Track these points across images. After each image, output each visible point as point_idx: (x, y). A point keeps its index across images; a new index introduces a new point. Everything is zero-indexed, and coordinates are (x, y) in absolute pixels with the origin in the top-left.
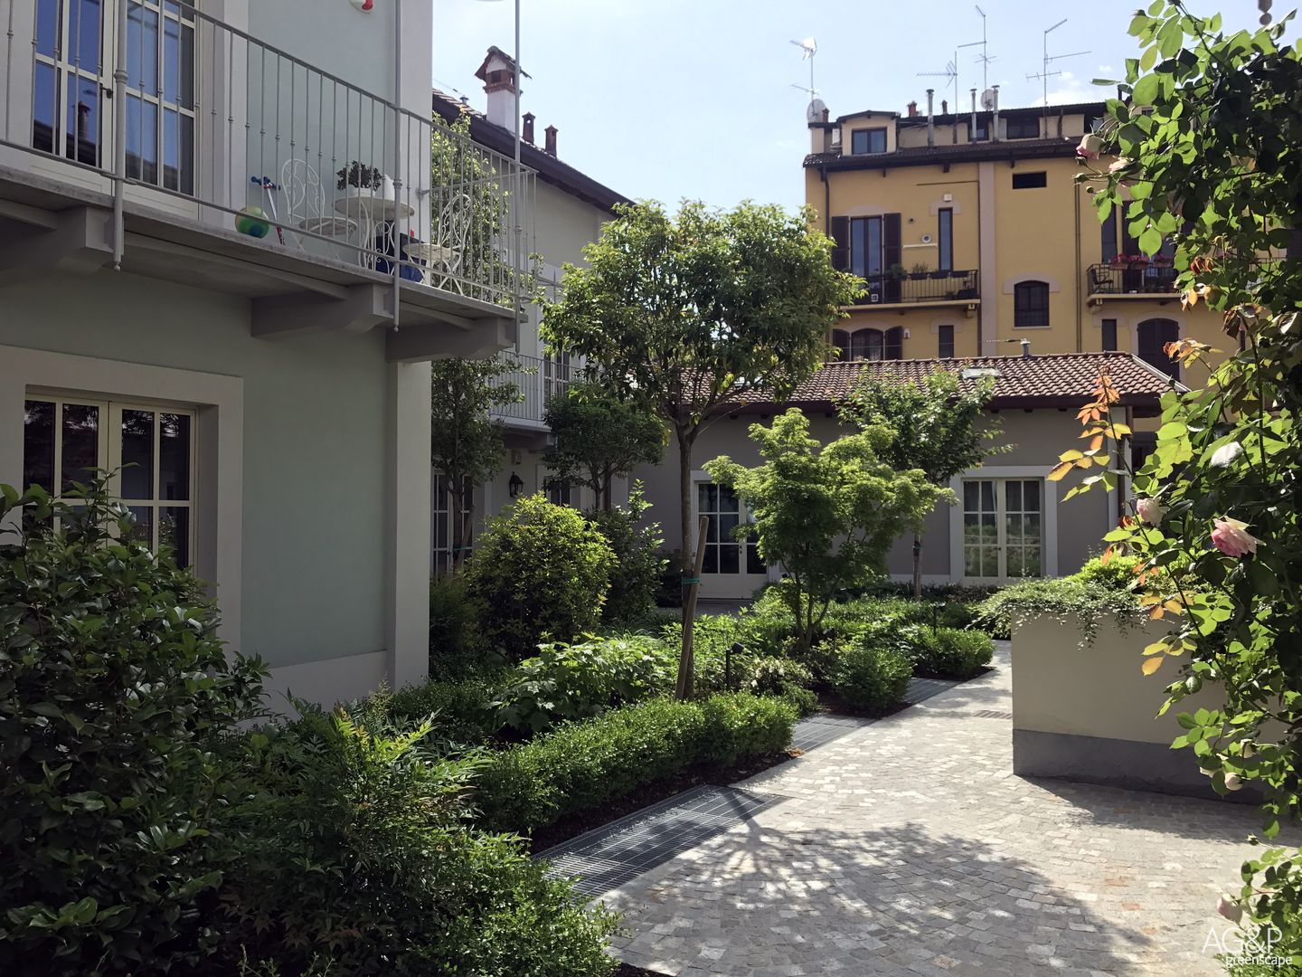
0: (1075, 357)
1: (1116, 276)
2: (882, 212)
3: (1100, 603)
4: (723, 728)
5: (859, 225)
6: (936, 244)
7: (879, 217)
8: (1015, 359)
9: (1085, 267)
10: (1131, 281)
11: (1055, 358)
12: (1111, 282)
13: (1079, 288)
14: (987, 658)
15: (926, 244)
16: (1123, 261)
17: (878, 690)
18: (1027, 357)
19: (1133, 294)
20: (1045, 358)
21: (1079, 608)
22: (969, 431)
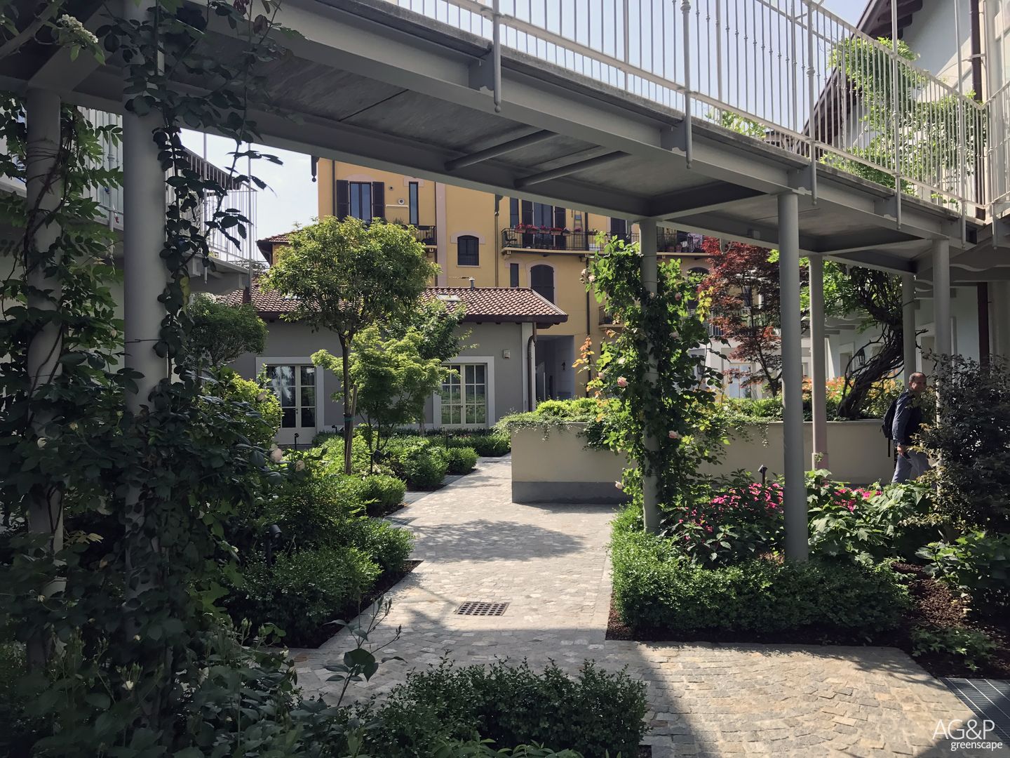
0: (495, 290)
1: (518, 236)
2: (371, 181)
3: (550, 421)
4: (378, 491)
5: (355, 188)
6: (408, 206)
7: (370, 183)
8: (466, 290)
9: (500, 230)
10: (527, 241)
11: (489, 290)
12: (515, 240)
13: (497, 242)
14: (474, 463)
15: (401, 205)
16: (523, 228)
17: (433, 476)
18: (473, 289)
19: (528, 249)
20: (483, 290)
21: (542, 423)
22: (451, 337)
